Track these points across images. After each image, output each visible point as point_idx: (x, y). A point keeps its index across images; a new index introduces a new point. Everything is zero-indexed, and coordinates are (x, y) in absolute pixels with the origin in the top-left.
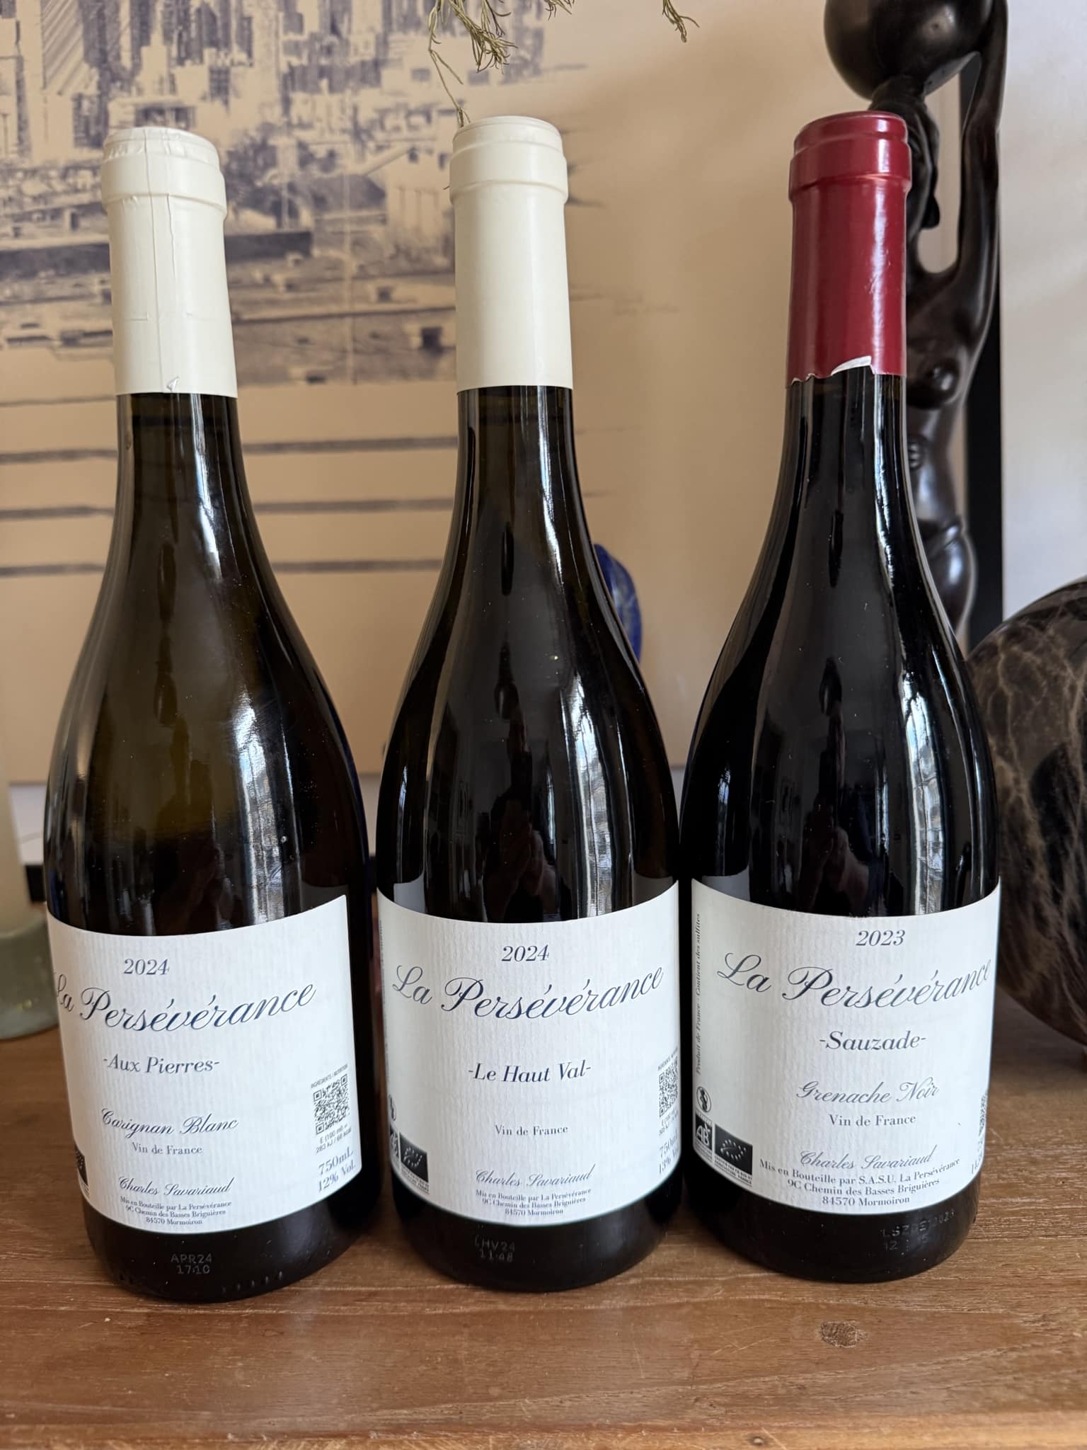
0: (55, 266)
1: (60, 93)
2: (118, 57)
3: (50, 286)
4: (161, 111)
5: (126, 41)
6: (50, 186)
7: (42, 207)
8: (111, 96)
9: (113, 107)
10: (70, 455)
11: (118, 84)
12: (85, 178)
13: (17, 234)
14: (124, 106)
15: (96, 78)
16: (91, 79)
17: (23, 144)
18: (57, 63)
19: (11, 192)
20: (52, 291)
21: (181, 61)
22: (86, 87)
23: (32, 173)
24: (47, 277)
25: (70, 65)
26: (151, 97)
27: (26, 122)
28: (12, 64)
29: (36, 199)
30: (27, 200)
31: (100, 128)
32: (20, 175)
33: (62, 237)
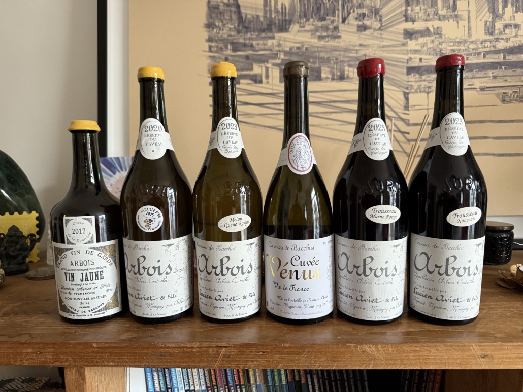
0: (479, 69)
1: (481, 20)
2: (498, 11)
4: (511, 26)
5: (500, 6)
6: (477, 46)
7: (475, 52)
8: (496, 21)
9: (496, 24)
10: (482, 122)
11: (498, 18)
12: (488, 44)
13: (467, 59)
15: (492, 16)
16: (490, 16)
17: (469, 34)
18: (480, 12)
19: (466, 48)
20: (478, 75)
21: (517, 12)
22: (489, 19)
23: (472, 42)
24: (476, 71)
25: (484, 13)
26: (507, 22)
27: (470, 28)
28: (467, 12)
29: (473, 49)
32: (468, 43)
33: (481, 60)
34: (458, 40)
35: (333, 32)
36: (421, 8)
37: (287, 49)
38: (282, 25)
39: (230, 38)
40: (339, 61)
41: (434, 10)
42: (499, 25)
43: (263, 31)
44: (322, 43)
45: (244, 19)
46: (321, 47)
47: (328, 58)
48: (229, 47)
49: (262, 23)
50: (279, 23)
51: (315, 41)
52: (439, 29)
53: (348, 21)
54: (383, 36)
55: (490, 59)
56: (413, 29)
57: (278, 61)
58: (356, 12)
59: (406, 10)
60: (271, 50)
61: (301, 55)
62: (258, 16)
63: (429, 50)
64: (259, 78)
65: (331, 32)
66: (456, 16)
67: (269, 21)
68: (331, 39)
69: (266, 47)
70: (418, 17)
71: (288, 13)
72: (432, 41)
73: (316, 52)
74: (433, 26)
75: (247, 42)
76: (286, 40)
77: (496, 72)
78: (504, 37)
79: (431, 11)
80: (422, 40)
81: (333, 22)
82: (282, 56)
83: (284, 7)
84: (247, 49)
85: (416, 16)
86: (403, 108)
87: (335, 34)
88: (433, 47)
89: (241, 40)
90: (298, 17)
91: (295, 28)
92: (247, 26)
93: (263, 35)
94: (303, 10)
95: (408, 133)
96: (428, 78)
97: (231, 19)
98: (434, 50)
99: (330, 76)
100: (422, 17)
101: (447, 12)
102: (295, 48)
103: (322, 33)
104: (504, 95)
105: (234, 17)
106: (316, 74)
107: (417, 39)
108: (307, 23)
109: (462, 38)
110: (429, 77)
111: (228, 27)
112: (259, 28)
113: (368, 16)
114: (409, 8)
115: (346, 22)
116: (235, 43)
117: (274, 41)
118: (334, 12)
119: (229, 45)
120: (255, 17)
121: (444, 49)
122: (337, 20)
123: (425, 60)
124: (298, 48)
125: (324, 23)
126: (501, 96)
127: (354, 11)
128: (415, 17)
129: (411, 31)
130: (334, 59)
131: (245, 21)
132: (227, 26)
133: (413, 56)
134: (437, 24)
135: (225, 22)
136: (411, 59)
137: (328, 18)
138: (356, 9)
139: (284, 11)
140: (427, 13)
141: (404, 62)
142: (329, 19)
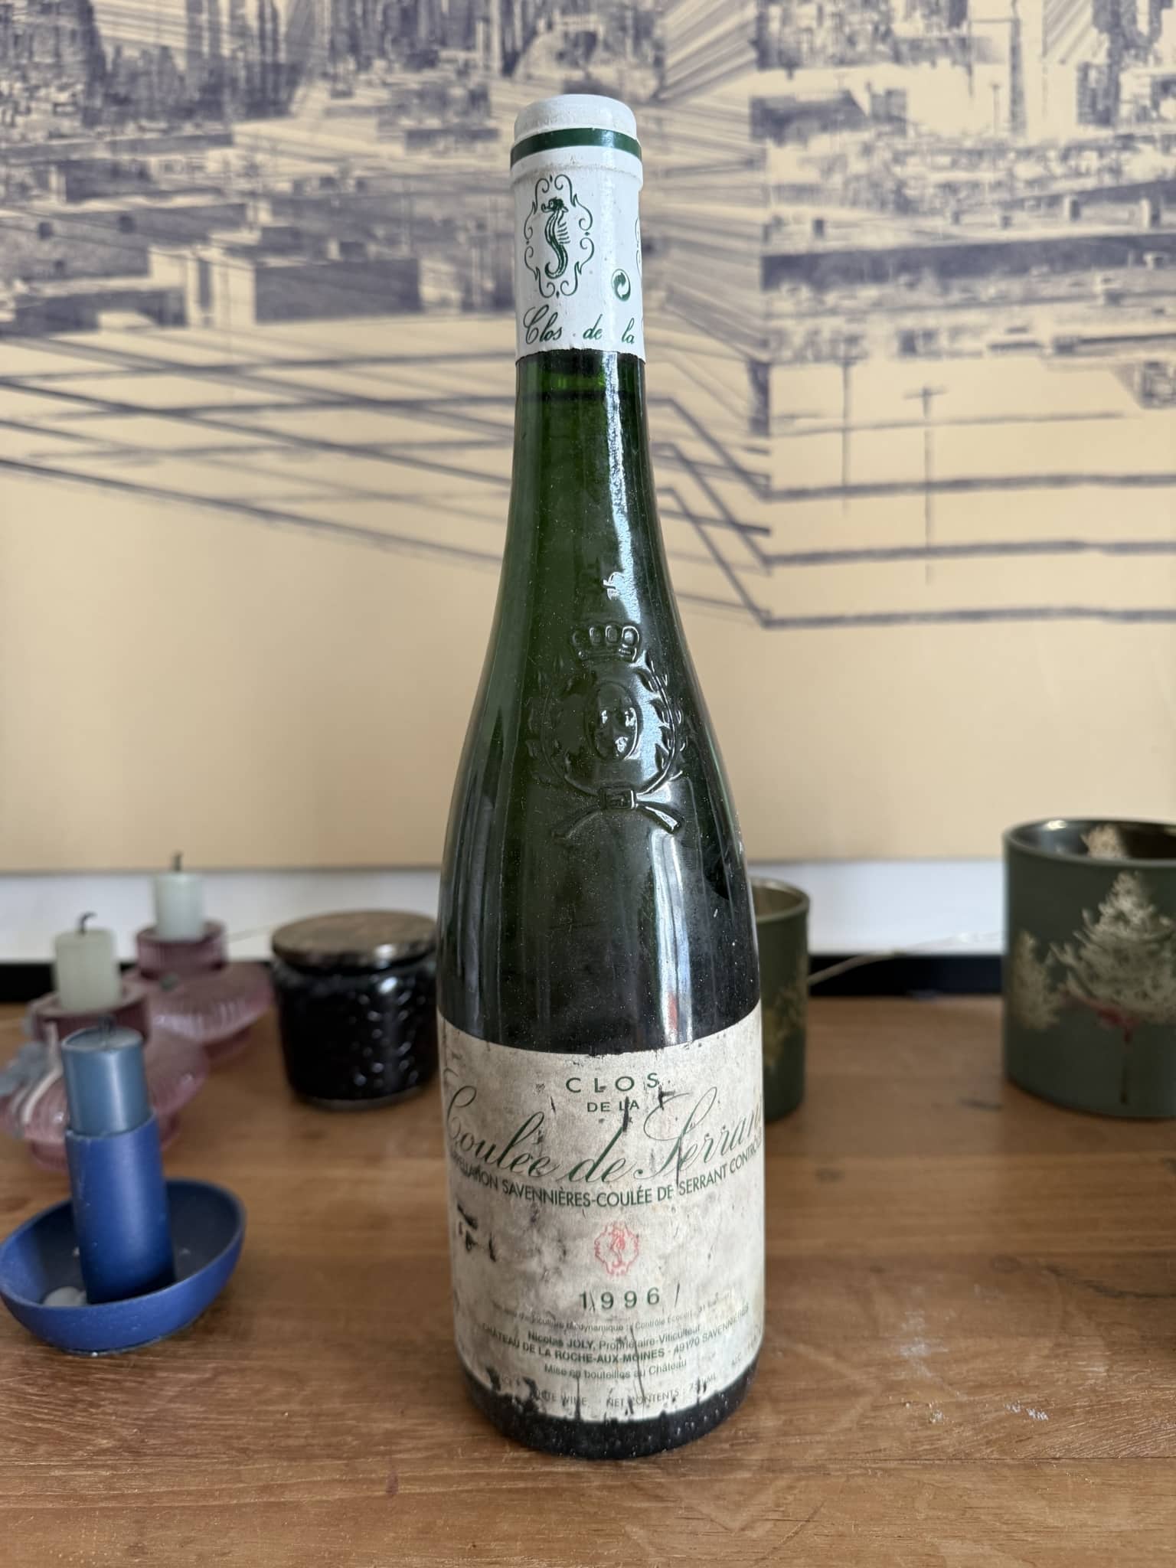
0: (1051, 262)
2: (1134, 21)
3: (1043, 285)
5: (1142, 2)
6: (1046, 168)
7: (1036, 192)
8: (1123, 65)
9: (1125, 79)
10: (1060, 481)
11: (1133, 52)
12: (1090, 160)
13: (1006, 222)
14: (1138, 77)
15: (1106, 45)
16: (1100, 45)
17: (1017, 120)
18: (1061, 26)
19: (1000, 175)
20: (1047, 290)
22: (1095, 54)
23: (1027, 153)
24: (1039, 276)
25: (1075, 31)
26: (1170, 68)
27: (1021, 94)
28: (1007, 26)
29: (1030, 183)
30: (1020, 185)
31: (1110, 102)
32: (1012, 155)
33: (1060, 228)
34: (968, 144)
35: (465, 113)
36: (820, 10)
37: (284, 186)
38: (263, 90)
39: (55, 142)
40: (489, 233)
41: (876, 17)
42: (1135, 82)
43: (187, 112)
44: (424, 159)
45: (109, 67)
46: (419, 177)
47: (448, 222)
48: (55, 180)
49: (182, 79)
50: (249, 80)
51: (393, 153)
52: (894, 100)
53: (527, 65)
54: (669, 129)
55: (1096, 224)
56: (789, 99)
57: (247, 237)
58: (559, 28)
59: (762, 20)
60: (217, 191)
61: (340, 211)
62: (165, 50)
63: (853, 185)
64: (172, 306)
65: (457, 114)
66: (964, 43)
67: (211, 73)
68: (457, 142)
69: (199, 179)
70: (812, 50)
71: (288, 35)
72: (867, 150)
73: (397, 196)
74: (869, 86)
75: (125, 158)
76: (281, 147)
77: (1120, 278)
78: (1157, 130)
79: (862, 22)
80: (823, 144)
81: (464, 71)
82: (264, 215)
83: (268, 11)
84: (124, 187)
85: (799, 43)
86: (745, 426)
87: (475, 120)
88: (868, 176)
89: (102, 154)
90: (326, 53)
91: (313, 97)
92: (122, 90)
93: (188, 129)
94: (345, 24)
95: (765, 531)
96: (847, 303)
97: (58, 67)
98: (875, 186)
99: (454, 295)
100: (824, 47)
101: (929, 27)
102: (315, 183)
103: (420, 121)
104: (1151, 372)
105: (72, 56)
106: (397, 285)
107: (802, 138)
108: (363, 77)
109: (986, 136)
110: (853, 297)
111: (47, 99)
112: (171, 100)
113: (607, 46)
114: (775, 11)
115: (520, 70)
116: (78, 164)
117: (230, 154)
118: (469, 33)
119: (53, 169)
120: (156, 52)
121: (912, 183)
122: (481, 64)
123: (839, 225)
124: (327, 181)
125: (429, 75)
126: (1137, 378)
127: (550, 26)
128: (799, 50)
129: (781, 108)
130: (471, 225)
131: (114, 75)
132: (42, 92)
133: (787, 210)
134: (885, 75)
135: (34, 77)
136: (778, 222)
137: (445, 54)
138: (557, 17)
139: (269, 26)
140: (847, 30)
141: (749, 238)
142: (450, 61)
